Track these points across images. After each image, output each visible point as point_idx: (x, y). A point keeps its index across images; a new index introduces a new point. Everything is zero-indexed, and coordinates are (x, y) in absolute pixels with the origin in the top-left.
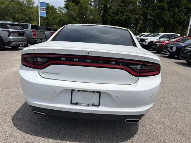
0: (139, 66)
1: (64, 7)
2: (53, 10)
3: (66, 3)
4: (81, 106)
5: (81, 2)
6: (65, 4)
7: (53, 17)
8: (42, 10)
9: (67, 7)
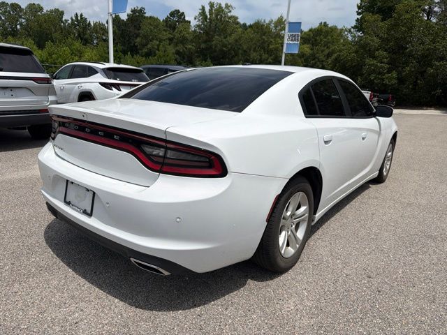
0: (162, 149)
1: (354, 28)
2: (330, 37)
3: (359, 17)
4: (74, 209)
5: (399, 7)
6: (357, 20)
7: (327, 52)
8: (292, 40)
9: (360, 25)
